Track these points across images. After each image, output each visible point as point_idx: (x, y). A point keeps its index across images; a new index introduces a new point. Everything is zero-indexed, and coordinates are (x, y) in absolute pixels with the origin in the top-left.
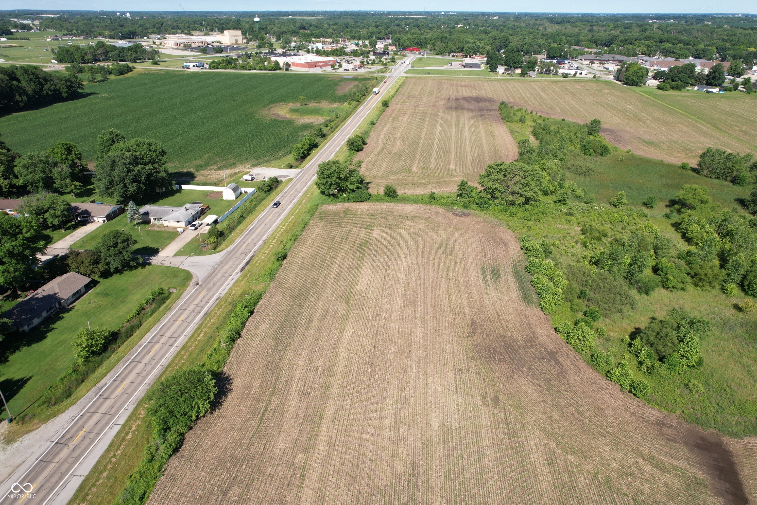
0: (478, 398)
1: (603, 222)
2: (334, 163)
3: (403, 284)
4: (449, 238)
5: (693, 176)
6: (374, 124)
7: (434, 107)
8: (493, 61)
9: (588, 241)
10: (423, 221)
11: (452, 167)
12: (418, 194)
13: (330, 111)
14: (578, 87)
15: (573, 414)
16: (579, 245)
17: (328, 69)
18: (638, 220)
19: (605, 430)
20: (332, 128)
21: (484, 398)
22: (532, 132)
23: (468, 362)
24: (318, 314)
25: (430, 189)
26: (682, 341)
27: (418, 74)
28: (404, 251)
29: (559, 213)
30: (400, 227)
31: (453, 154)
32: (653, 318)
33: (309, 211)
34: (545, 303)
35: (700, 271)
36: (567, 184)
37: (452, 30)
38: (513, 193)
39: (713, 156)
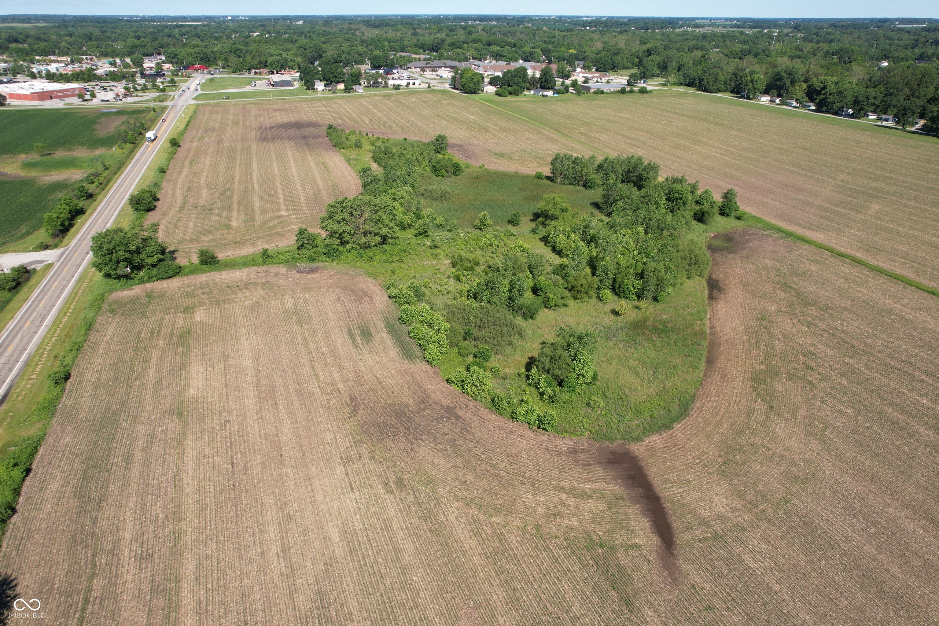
0: (379, 486)
1: (472, 249)
2: (116, 232)
3: (251, 373)
4: (299, 302)
5: (549, 185)
6: (164, 172)
7: (243, 140)
8: (308, 76)
9: (461, 273)
10: (260, 287)
11: (284, 213)
12: (245, 254)
13: (92, 160)
14: (414, 99)
15: (487, 471)
16: (451, 280)
17: (75, 101)
18: (507, 241)
19: (523, 477)
20: (101, 184)
21: (386, 484)
22: (373, 158)
23: (357, 448)
24: (140, 444)
25: (261, 246)
26: (575, 359)
27: (213, 99)
28: (243, 331)
29: (423, 248)
30: (231, 301)
31: (281, 197)
32: (544, 343)
33: (92, 305)
34: (430, 354)
35: (576, 283)
36: (424, 212)
37: (246, 40)
38: (365, 234)
39: (562, 162)
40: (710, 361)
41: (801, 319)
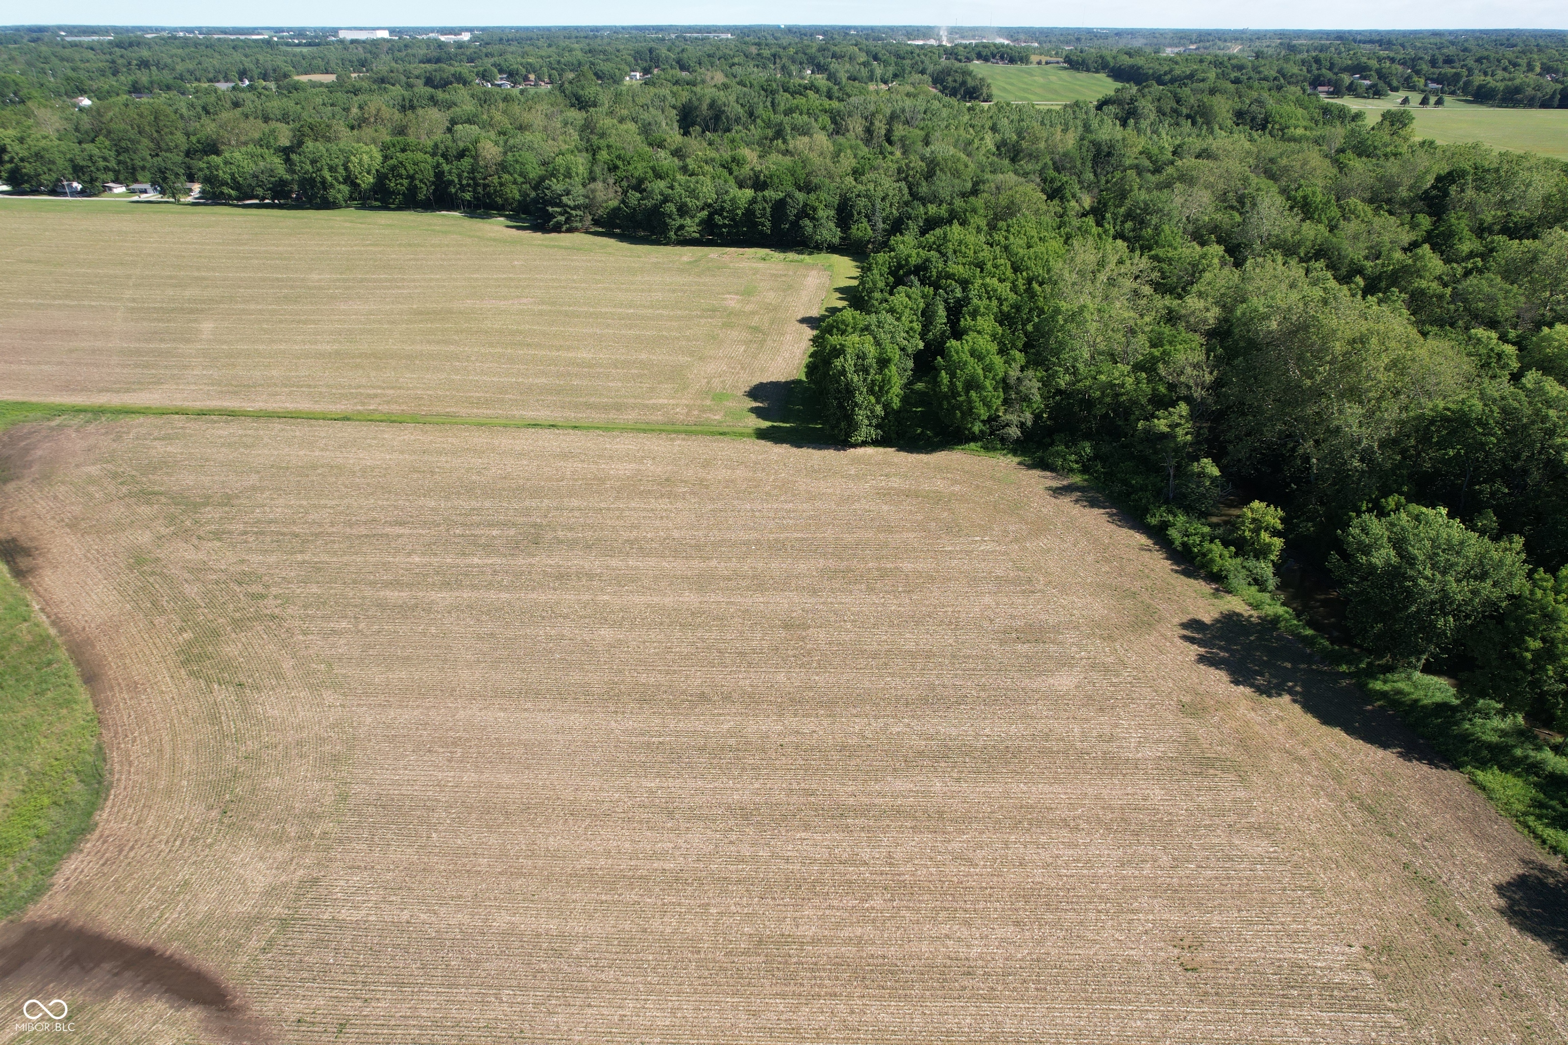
40: (91, 678)
41: (202, 534)
